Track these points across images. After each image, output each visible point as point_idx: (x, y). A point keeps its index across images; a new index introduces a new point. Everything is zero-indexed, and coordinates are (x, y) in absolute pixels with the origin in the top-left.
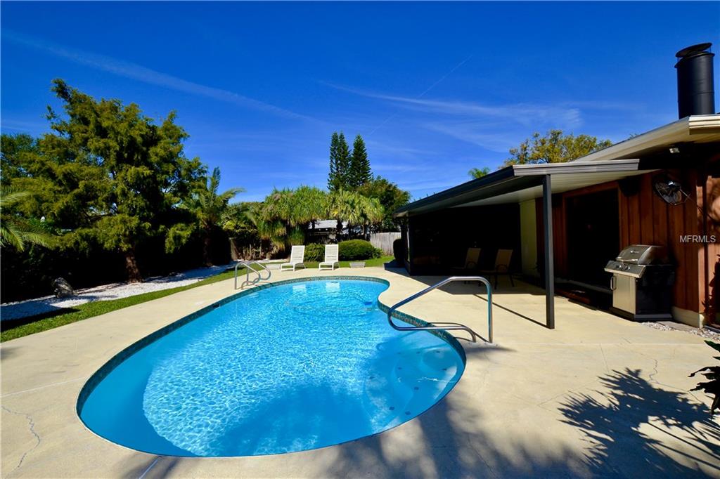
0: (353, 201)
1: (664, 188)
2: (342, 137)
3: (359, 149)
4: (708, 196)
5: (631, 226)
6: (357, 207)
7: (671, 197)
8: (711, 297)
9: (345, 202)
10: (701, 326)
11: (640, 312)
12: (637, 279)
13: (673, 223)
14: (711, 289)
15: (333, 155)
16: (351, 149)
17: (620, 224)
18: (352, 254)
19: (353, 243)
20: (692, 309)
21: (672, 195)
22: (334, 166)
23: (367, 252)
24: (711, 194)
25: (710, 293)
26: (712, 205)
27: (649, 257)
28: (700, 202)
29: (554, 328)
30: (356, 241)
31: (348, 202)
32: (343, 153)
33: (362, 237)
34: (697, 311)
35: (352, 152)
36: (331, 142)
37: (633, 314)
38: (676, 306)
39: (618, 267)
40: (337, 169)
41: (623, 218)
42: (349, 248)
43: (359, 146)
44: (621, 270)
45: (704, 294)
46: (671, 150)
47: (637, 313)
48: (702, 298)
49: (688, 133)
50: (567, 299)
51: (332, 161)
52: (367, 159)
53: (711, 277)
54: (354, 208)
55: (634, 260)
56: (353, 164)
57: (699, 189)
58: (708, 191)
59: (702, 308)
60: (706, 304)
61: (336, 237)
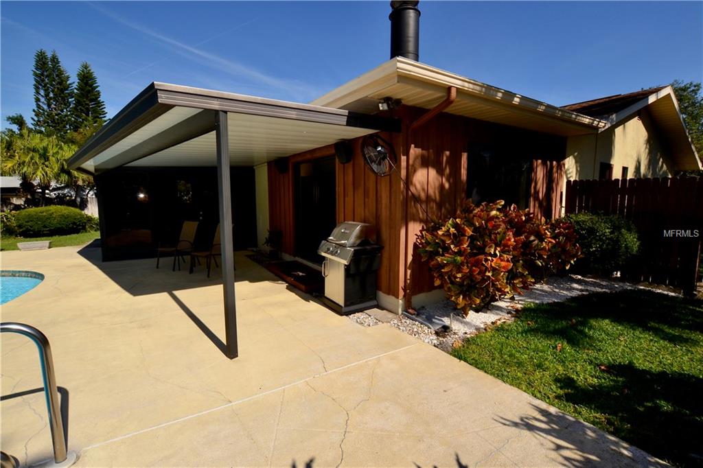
0: (45, 149)
1: (372, 154)
2: (55, 60)
3: (86, 84)
4: (410, 167)
5: (346, 198)
6: (52, 159)
7: (379, 167)
8: (408, 281)
9: (29, 149)
10: (400, 312)
11: (348, 303)
12: (345, 265)
13: (381, 197)
14: (409, 272)
15: (40, 83)
16: (74, 81)
17: (337, 197)
18: (45, 227)
19: (47, 211)
20: (393, 295)
21: (379, 164)
22: (43, 100)
23: (74, 223)
24: (413, 165)
25: (408, 277)
26: (413, 176)
27: (358, 237)
28: (403, 173)
29: (237, 356)
30: (52, 208)
31: (34, 150)
32: (60, 83)
33: (72, 203)
34: (397, 297)
35: (75, 86)
36: (34, 63)
37: (341, 306)
38: (380, 290)
39: (329, 249)
40: (49, 106)
41: (339, 189)
42: (38, 219)
43: (87, 79)
44: (332, 253)
45: (403, 280)
46: (380, 105)
47: (345, 306)
48: (402, 284)
49: (396, 80)
50: (285, 285)
51: (38, 93)
52: (101, 99)
53: (410, 258)
54: (47, 159)
55: (343, 242)
56: (78, 103)
57: (404, 158)
58: (411, 162)
59: (401, 293)
60: (405, 290)
61: (25, 202)
